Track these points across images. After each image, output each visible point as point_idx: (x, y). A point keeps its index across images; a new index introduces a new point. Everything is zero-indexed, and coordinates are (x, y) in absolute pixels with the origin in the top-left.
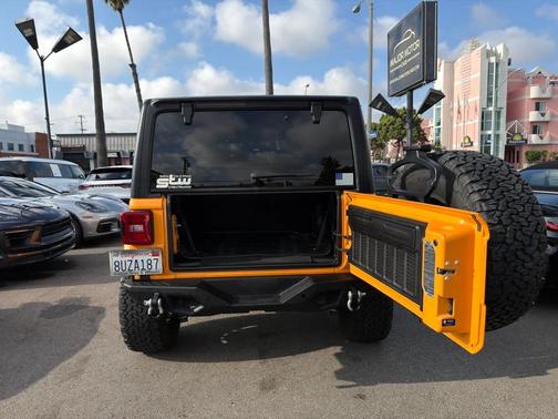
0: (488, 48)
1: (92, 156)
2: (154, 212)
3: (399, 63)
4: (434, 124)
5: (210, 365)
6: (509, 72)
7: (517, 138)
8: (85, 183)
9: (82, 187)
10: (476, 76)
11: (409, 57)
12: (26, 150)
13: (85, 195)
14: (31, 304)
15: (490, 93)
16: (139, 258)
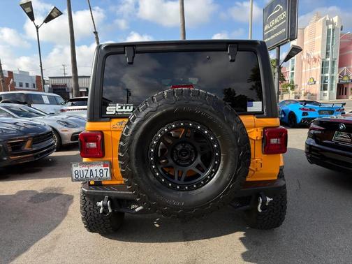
0: (328, 19)
1: (71, 90)
2: (105, 132)
3: (271, 28)
4: (290, 69)
5: (147, 245)
6: (341, 35)
7: (346, 79)
8: (65, 108)
9: (62, 111)
10: (319, 37)
11: (278, 23)
12: (31, 87)
13: (64, 116)
14: (24, 191)
15: (328, 49)
16: (93, 168)
